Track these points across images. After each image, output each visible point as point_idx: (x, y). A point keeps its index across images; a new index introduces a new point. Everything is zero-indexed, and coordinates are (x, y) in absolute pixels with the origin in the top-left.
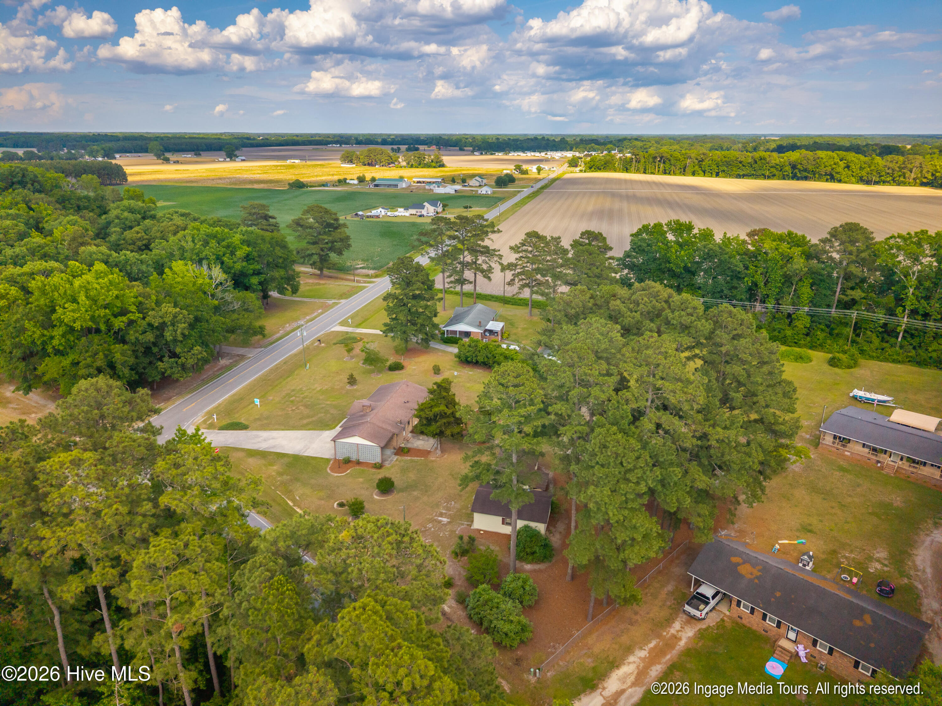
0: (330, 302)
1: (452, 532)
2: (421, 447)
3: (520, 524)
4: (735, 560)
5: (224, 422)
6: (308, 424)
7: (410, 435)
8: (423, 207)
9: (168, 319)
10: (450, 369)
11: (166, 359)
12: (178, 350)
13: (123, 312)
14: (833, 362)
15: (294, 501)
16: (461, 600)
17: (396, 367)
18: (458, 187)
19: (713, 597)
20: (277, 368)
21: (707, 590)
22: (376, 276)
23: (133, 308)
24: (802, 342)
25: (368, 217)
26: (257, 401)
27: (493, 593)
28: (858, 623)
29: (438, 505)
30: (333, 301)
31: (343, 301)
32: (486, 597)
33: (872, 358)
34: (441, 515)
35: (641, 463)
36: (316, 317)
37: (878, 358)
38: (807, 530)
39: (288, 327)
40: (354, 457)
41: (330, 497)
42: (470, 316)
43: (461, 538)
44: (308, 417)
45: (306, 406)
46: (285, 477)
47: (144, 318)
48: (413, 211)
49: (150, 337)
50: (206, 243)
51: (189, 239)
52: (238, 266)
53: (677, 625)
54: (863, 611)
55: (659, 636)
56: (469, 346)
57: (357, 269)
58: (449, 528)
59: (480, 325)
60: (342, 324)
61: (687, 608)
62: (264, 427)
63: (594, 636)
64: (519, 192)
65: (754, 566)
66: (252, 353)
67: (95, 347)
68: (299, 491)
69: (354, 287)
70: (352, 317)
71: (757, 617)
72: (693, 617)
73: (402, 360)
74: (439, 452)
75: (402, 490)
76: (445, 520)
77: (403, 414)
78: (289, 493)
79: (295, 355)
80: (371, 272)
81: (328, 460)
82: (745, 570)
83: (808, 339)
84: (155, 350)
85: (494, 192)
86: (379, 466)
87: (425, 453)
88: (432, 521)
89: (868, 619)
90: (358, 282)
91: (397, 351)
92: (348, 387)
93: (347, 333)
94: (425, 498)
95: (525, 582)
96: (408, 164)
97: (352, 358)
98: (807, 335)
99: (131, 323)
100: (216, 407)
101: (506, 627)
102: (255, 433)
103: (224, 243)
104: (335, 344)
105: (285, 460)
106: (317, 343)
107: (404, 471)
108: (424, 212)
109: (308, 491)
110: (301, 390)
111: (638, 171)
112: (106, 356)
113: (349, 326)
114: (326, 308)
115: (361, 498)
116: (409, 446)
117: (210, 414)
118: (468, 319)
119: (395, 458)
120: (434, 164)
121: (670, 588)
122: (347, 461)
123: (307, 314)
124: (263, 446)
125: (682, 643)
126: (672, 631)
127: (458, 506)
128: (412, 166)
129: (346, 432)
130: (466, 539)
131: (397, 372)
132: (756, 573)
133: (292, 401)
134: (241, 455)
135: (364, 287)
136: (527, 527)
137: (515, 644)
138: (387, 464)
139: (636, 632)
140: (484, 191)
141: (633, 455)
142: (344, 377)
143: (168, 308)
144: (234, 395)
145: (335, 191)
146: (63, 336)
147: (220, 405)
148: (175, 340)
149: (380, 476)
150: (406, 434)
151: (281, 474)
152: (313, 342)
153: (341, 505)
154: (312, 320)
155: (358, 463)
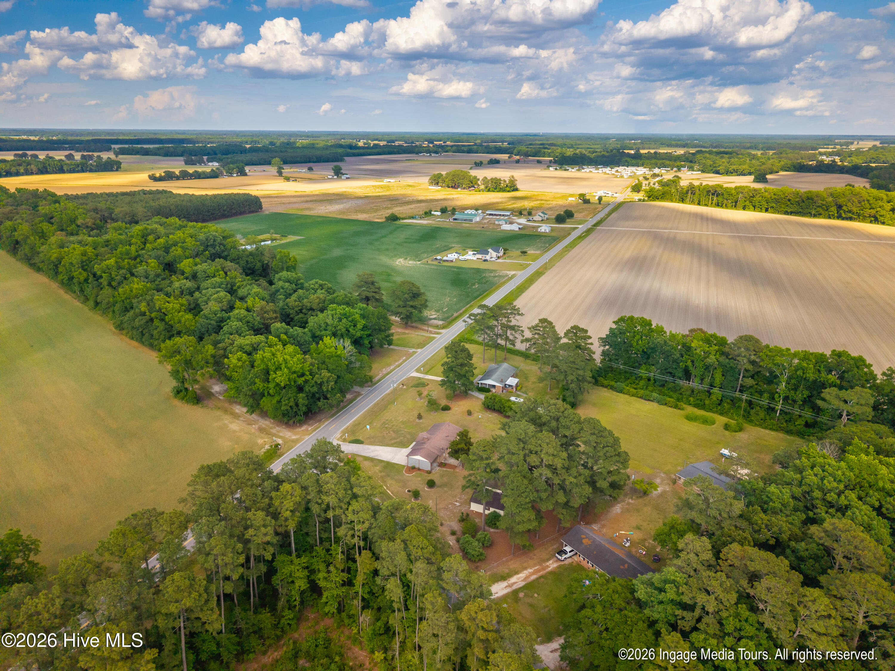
0: (412, 350)
1: (460, 510)
2: (452, 464)
3: (492, 510)
4: (583, 536)
5: (352, 438)
6: (394, 443)
7: (447, 455)
8: (487, 253)
9: (325, 380)
10: (478, 412)
11: (322, 400)
12: (329, 396)
13: (303, 375)
14: (727, 427)
15: (387, 487)
16: (458, 541)
17: (446, 408)
18: (523, 221)
19: (570, 552)
20: (377, 404)
21: (568, 549)
22: (443, 328)
23: (308, 373)
24: (715, 409)
25: (444, 261)
26: (368, 427)
27: (471, 539)
28: (622, 567)
29: (456, 496)
30: (413, 350)
31: (419, 350)
32: (467, 539)
33: (756, 425)
34: (456, 501)
35: (527, 490)
36: (401, 364)
37: (760, 426)
38: (638, 528)
39: (385, 371)
40: (417, 466)
41: (404, 486)
42: (497, 374)
43: (463, 513)
44: (395, 439)
45: (394, 431)
46: (383, 474)
47: (312, 379)
48: (480, 256)
49: (315, 389)
50: (340, 320)
51: (330, 317)
52: (358, 334)
53: (551, 562)
54: (627, 562)
55: (541, 565)
56: (491, 399)
57: (431, 319)
58: (459, 508)
59: (502, 381)
60: (418, 371)
61: (557, 555)
62: (372, 443)
63: (512, 562)
64: (575, 229)
65: (589, 539)
66: (364, 391)
67: (290, 395)
68: (389, 482)
69: (427, 337)
70: (423, 366)
71: (585, 562)
72: (559, 559)
73: (450, 404)
74: (461, 467)
75: (438, 487)
76: (458, 504)
77: (445, 444)
78: (384, 482)
79: (389, 394)
80: (441, 323)
81: (404, 466)
82: (586, 541)
83: (719, 408)
84: (317, 395)
85: (553, 230)
86: (429, 472)
87: (454, 467)
88: (451, 504)
89: (626, 566)
90: (431, 332)
91: (448, 398)
92: (417, 420)
93: (420, 378)
94: (450, 492)
95: (486, 536)
96: (486, 187)
97: (421, 399)
98: (719, 405)
99: (306, 381)
100: (346, 429)
101: (474, 553)
102: (367, 446)
103: (350, 319)
104: (412, 387)
105: (383, 464)
106: (401, 386)
107: (442, 476)
108: (488, 257)
109: (394, 482)
110: (391, 420)
111: (692, 202)
112: (295, 400)
113: (421, 373)
114: (409, 355)
115: (419, 489)
116: (446, 462)
117: (344, 433)
118: (494, 377)
119: (438, 468)
120: (508, 189)
121: (555, 547)
122: (414, 468)
123: (396, 361)
124: (371, 455)
125: (550, 569)
126: (548, 564)
127: (466, 498)
128: (489, 191)
129: (413, 452)
130: (465, 515)
131: (446, 412)
132: (590, 543)
133: (386, 428)
134: (361, 459)
135: (434, 338)
136: (494, 511)
137: (477, 560)
138: (433, 471)
139: (531, 562)
140: (545, 228)
141: (524, 486)
142: (416, 414)
143: (325, 374)
144: (355, 421)
145: (422, 226)
146: (274, 388)
147: (348, 427)
148: (328, 391)
149: (429, 478)
150: (446, 455)
151: (381, 472)
152: (399, 385)
153: (409, 491)
154: (399, 366)
155: (419, 469)
